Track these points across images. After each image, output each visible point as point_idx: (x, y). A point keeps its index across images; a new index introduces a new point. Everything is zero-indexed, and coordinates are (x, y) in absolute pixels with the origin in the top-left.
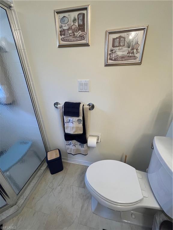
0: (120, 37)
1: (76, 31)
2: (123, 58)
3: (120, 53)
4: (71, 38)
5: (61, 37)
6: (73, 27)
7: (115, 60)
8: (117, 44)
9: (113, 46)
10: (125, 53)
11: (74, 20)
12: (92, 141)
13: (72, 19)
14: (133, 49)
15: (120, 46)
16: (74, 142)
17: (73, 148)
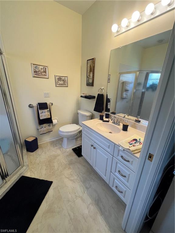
0: (60, 78)
1: (42, 73)
2: (62, 84)
3: (61, 83)
4: (40, 74)
5: (34, 73)
6: (41, 71)
7: (59, 85)
8: (59, 79)
9: (58, 80)
10: (62, 83)
11: (42, 69)
12: (55, 121)
13: (41, 68)
14: (64, 82)
15: (60, 80)
16: (44, 125)
17: (45, 129)
